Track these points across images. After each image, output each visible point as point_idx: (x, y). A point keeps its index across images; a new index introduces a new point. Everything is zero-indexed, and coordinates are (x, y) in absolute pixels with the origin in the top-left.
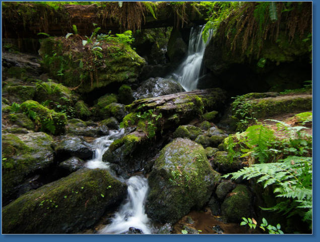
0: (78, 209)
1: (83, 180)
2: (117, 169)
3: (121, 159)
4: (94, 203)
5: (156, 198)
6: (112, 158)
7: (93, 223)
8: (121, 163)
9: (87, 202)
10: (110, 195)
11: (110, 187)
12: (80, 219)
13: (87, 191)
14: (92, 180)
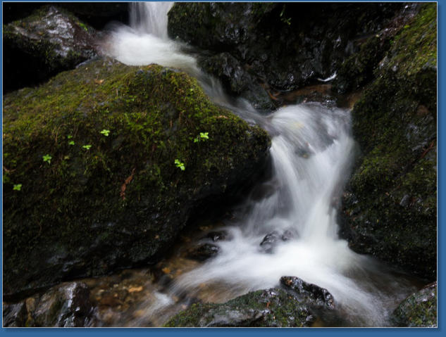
0: (97, 202)
1: (106, 103)
2: (228, 72)
3: (241, 32)
4: (150, 187)
5: (389, 185)
6: (209, 27)
7: (154, 251)
8: (244, 50)
9: (127, 181)
10: (208, 163)
11: (205, 136)
12: (106, 235)
13: (124, 143)
14: (139, 106)
